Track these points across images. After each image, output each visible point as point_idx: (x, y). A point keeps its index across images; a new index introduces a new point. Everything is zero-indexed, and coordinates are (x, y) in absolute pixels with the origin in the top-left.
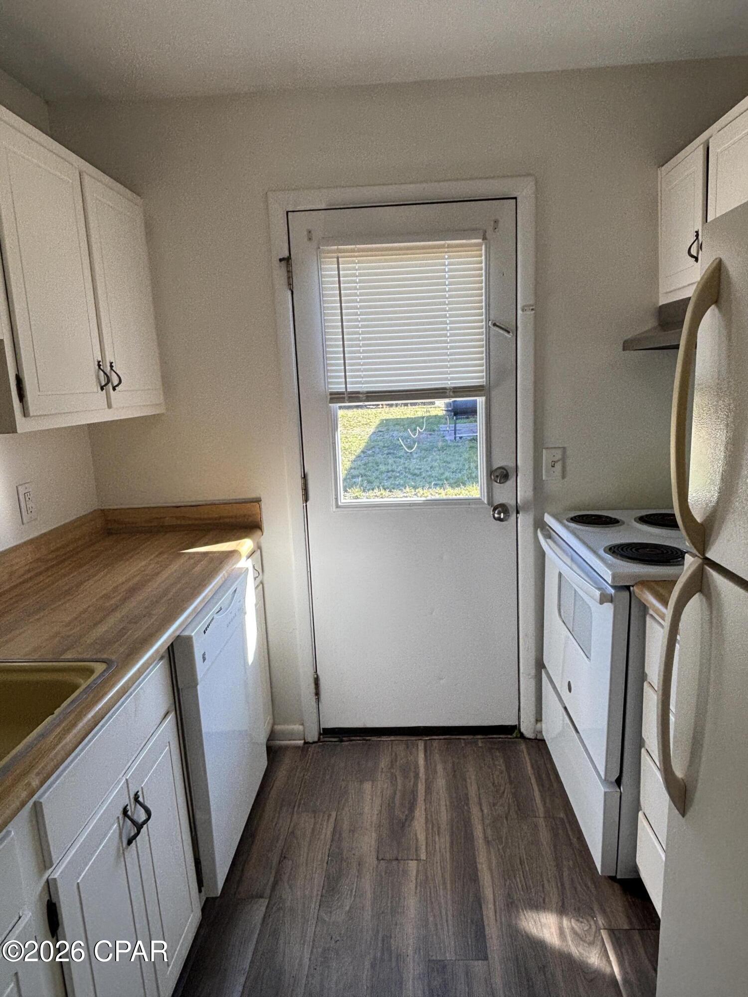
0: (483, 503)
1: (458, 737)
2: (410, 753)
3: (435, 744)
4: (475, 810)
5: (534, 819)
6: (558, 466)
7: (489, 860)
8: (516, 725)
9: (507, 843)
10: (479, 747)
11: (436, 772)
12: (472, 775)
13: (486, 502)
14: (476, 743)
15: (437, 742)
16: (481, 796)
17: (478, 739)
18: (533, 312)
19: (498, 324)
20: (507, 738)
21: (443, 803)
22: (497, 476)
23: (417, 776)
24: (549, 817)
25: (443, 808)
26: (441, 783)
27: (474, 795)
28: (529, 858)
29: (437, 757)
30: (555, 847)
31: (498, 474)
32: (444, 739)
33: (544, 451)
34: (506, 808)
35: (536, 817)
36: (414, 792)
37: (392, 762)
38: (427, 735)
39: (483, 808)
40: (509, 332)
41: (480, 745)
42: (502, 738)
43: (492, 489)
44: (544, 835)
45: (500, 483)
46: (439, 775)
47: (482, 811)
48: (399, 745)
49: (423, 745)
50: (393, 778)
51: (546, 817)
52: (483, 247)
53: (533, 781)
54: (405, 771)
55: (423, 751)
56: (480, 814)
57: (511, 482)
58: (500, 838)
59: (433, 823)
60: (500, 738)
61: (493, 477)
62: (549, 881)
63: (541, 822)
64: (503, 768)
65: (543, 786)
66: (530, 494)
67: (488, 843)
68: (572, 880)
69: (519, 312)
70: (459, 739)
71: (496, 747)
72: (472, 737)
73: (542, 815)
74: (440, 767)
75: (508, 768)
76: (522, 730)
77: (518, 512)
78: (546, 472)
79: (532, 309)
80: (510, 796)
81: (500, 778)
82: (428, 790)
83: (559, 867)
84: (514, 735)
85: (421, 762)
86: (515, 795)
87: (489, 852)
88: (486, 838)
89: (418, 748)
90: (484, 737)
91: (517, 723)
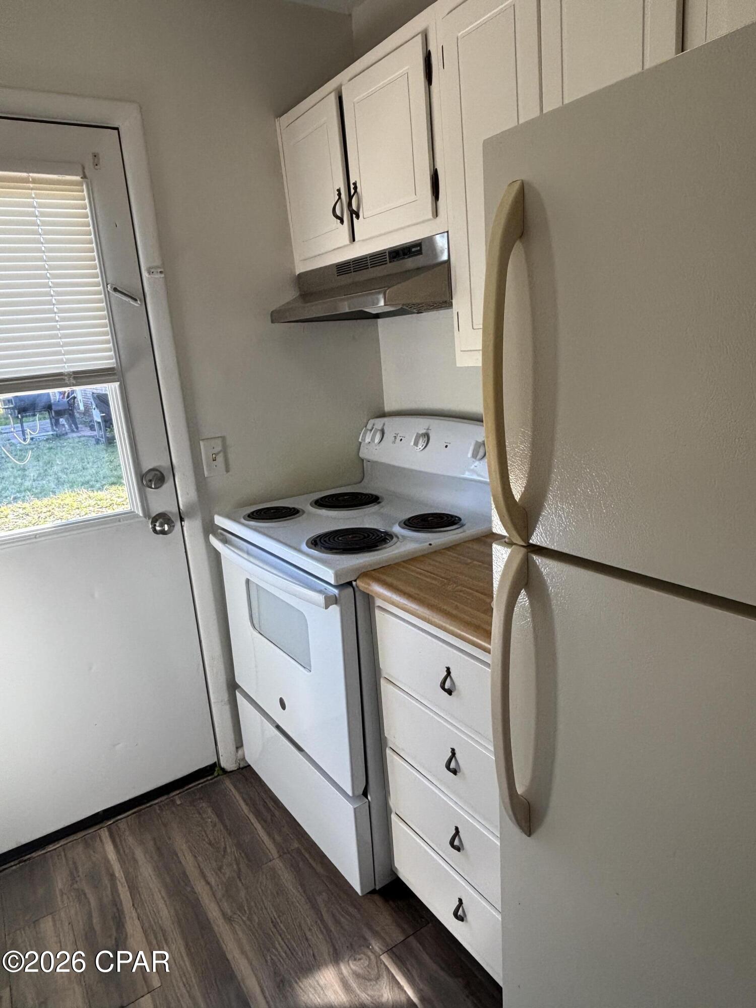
0: (137, 516)
1: (148, 805)
2: (94, 852)
3: (123, 825)
4: (200, 887)
5: (270, 864)
6: (220, 458)
7: (238, 941)
8: (216, 762)
9: (250, 909)
10: (178, 805)
11: (135, 861)
12: (180, 844)
13: (141, 514)
14: (173, 802)
15: (123, 822)
16: (202, 866)
17: (174, 796)
18: (163, 275)
19: (118, 288)
20: (207, 780)
21: (157, 896)
22: (150, 481)
23: (112, 876)
24: (284, 853)
25: (161, 905)
26: (147, 872)
27: (192, 869)
28: (281, 914)
29: (130, 840)
30: (302, 885)
31: (151, 478)
32: (133, 813)
33: (202, 443)
34: (235, 867)
35: (270, 861)
36: (116, 902)
37: (71, 874)
38: (108, 819)
39: (209, 880)
40: (135, 300)
41: (178, 802)
42: (202, 783)
43: (146, 497)
44: (287, 877)
45: (155, 488)
46: (140, 863)
47: (208, 883)
48: (75, 848)
49: (107, 833)
50: (81, 896)
51: (280, 856)
52: (84, 187)
53: (253, 819)
54: (94, 878)
55: (110, 843)
56: (207, 888)
57: (168, 486)
58: (241, 908)
59: (154, 931)
60: (199, 784)
61: (144, 482)
62: (310, 930)
63: (278, 864)
64: (216, 819)
65: (265, 821)
66: (193, 495)
67: (229, 919)
68: (333, 915)
69: (145, 274)
70: (150, 806)
71: (198, 796)
72: (165, 797)
73: (276, 855)
74: (139, 854)
75: (220, 816)
76: (223, 764)
77: (182, 520)
78: (207, 467)
79: (161, 272)
80: (234, 849)
81: (215, 832)
82: (133, 889)
83: (314, 907)
84: (216, 774)
85: (112, 855)
86: (239, 845)
87: (234, 932)
88: (224, 915)
89: (101, 841)
90: (181, 790)
91: (216, 760)
